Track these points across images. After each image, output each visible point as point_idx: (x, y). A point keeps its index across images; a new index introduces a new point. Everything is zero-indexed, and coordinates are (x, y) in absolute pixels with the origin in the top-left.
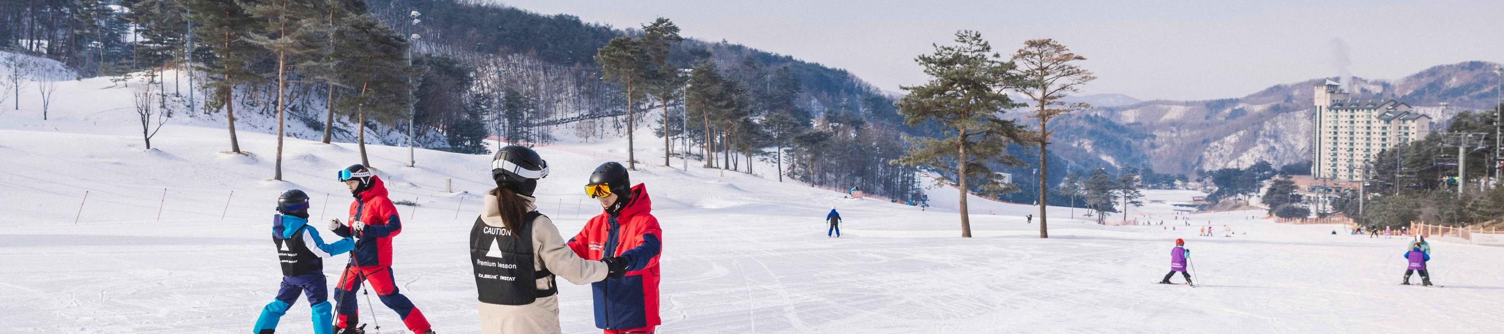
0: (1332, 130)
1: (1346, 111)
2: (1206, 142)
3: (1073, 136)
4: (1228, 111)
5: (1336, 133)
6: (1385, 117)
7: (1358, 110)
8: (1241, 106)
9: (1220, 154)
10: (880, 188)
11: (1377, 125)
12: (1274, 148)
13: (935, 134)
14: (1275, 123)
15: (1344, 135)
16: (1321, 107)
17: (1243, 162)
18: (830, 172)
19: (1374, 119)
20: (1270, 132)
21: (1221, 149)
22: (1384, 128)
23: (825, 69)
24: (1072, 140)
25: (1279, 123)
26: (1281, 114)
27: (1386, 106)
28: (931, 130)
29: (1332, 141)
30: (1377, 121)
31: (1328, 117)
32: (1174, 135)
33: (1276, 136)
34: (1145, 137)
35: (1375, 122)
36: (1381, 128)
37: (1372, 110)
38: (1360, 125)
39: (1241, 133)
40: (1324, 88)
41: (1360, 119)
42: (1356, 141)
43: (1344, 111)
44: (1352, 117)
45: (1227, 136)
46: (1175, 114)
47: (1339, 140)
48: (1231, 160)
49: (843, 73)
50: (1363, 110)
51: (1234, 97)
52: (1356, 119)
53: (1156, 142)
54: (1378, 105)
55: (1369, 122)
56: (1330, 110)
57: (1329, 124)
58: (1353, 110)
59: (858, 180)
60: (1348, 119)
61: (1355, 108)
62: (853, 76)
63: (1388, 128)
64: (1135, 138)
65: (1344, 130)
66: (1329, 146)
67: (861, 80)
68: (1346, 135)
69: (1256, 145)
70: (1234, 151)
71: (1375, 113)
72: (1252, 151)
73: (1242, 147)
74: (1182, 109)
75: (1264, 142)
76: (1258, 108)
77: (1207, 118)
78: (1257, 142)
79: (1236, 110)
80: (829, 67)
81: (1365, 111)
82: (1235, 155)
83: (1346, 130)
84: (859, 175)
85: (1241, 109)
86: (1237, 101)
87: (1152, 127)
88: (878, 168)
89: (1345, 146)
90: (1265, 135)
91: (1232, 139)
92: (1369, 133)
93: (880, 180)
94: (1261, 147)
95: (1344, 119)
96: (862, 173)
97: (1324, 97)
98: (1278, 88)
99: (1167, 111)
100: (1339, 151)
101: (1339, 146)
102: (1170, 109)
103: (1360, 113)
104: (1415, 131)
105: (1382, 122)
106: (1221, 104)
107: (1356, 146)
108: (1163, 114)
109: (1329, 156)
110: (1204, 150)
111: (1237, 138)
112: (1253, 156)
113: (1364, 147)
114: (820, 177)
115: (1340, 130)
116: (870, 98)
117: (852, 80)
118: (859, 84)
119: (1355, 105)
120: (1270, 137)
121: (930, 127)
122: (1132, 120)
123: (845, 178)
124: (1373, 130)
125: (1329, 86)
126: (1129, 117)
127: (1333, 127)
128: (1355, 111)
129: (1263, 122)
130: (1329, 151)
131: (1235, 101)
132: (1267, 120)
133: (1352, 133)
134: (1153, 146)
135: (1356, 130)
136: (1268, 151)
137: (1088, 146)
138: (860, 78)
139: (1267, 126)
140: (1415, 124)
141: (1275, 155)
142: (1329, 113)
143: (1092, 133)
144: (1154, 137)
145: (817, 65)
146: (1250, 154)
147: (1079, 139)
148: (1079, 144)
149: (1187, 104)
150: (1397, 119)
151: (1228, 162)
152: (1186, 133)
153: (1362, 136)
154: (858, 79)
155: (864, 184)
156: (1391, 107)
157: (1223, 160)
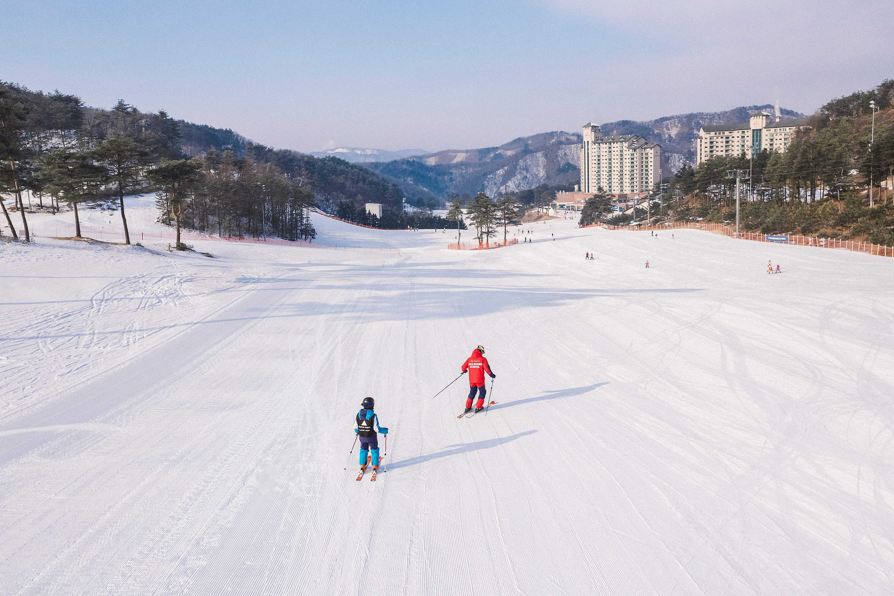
0: (596, 158)
1: (606, 144)
2: (485, 175)
3: (400, 175)
4: (492, 155)
5: (599, 160)
6: (633, 146)
7: (614, 143)
8: (499, 151)
9: (495, 182)
10: (268, 227)
11: (628, 153)
12: (526, 177)
13: (311, 176)
14: (525, 161)
15: (605, 161)
16: (588, 142)
17: (509, 187)
18: (213, 215)
19: (625, 149)
20: (523, 167)
21: (495, 179)
22: (633, 155)
23: (213, 129)
24: (399, 178)
25: (528, 160)
26: (528, 155)
27: (632, 139)
28: (307, 171)
29: (596, 166)
30: (627, 150)
31: (593, 149)
32: (464, 171)
33: (527, 169)
34: (445, 174)
35: (626, 151)
36: (630, 155)
37: (624, 143)
38: (616, 153)
39: (506, 168)
40: (590, 128)
41: (615, 149)
42: (613, 165)
43: (604, 144)
44: (610, 148)
45: (497, 170)
46: (460, 158)
47: (602, 165)
48: (501, 186)
49: (230, 132)
50: (617, 143)
51: (495, 146)
52: (613, 149)
53: (453, 177)
54: (627, 140)
55: (621, 151)
56: (595, 144)
57: (594, 154)
58: (610, 143)
59: (245, 220)
60: (607, 150)
61: (612, 142)
62: (238, 135)
63: (635, 154)
64: (439, 175)
65: (605, 158)
66: (594, 169)
67: (244, 138)
68: (606, 161)
69: (516, 176)
70: (503, 180)
71: (626, 144)
72: (513, 179)
73: (507, 177)
74: (464, 155)
75: (520, 173)
76: (509, 153)
77: (480, 160)
78: (516, 173)
79: (497, 154)
80: (217, 128)
81: (619, 143)
82: (504, 183)
83: (606, 158)
84: (246, 216)
85: (499, 154)
86: (497, 148)
87: (450, 167)
88: (265, 207)
89: (606, 169)
90: (520, 168)
91: (501, 172)
92: (622, 159)
93: (267, 219)
94: (519, 177)
95: (605, 150)
96: (249, 213)
97: (590, 135)
98: (519, 139)
99: (455, 157)
100: (602, 173)
101: (602, 169)
102: (457, 155)
103: (615, 145)
104: (652, 156)
105: (631, 150)
106: (488, 150)
107: (613, 169)
108: (453, 159)
109: (595, 177)
110: (484, 180)
111: (504, 171)
112: (514, 182)
113: (619, 169)
114: (202, 220)
115: (602, 158)
116: (252, 147)
117: (237, 138)
118: (243, 141)
119: (612, 139)
120: (523, 169)
121: (307, 169)
122: (433, 164)
123: (230, 220)
124: (625, 157)
125: (593, 127)
126: (432, 162)
127: (597, 156)
128: (612, 143)
129: (518, 160)
130: (595, 173)
131: (495, 149)
132: (521, 159)
133: (610, 160)
134: (451, 180)
135: (613, 157)
136: (523, 179)
137: (410, 181)
138: (243, 136)
139: (521, 163)
140: (652, 151)
141: (527, 181)
142: (594, 146)
143: (412, 173)
144: (451, 174)
145: (206, 126)
146: (512, 182)
147: (404, 177)
148: (405, 180)
149: (467, 151)
150: (640, 148)
151: (499, 188)
152: (471, 170)
153: (617, 161)
154: (241, 137)
155: (251, 224)
156: (635, 140)
157: (496, 186)
